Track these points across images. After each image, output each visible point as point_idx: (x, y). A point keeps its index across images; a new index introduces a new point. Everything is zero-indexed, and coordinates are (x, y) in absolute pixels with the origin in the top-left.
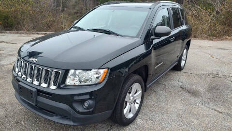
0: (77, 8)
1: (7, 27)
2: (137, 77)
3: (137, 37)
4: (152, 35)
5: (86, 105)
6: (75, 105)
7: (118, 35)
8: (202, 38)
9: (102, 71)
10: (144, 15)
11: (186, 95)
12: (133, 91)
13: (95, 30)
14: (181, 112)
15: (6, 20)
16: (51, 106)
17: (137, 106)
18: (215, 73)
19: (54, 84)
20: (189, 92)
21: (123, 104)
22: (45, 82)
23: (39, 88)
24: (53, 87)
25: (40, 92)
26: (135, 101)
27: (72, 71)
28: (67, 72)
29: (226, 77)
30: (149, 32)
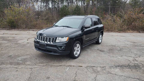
0: (47, 17)
1: (12, 27)
2: (78, 42)
3: (78, 28)
4: (84, 28)
5: (62, 48)
6: (59, 48)
7: (71, 28)
8: (115, 32)
9: (67, 38)
10: (81, 21)
11: (99, 51)
12: (77, 47)
13: (63, 26)
14: (95, 56)
15: (12, 24)
16: (51, 49)
17: (79, 53)
18: (114, 45)
19: (52, 42)
20: (100, 51)
21: (74, 50)
22: (49, 42)
23: (47, 44)
24: (52, 43)
25: (47, 45)
26: (78, 51)
27: (58, 38)
28: (56, 38)
29: (118, 46)
30: (83, 27)
